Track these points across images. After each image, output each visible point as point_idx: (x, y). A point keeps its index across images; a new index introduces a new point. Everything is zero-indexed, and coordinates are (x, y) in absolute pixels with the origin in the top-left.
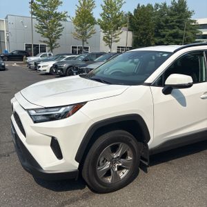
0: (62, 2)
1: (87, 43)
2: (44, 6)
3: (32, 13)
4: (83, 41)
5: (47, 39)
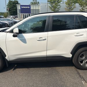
3: (48, 1)
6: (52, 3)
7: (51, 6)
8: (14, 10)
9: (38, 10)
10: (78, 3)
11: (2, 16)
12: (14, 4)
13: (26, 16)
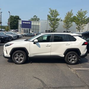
0: (59, 15)
1: (69, 30)
2: (52, 16)
3: (48, 19)
4: (67, 29)
5: (52, 28)
6: (52, 20)
7: (50, 23)
8: (15, 25)
9: (38, 26)
10: (75, 21)
11: (2, 30)
12: (15, 19)
13: (26, 31)
